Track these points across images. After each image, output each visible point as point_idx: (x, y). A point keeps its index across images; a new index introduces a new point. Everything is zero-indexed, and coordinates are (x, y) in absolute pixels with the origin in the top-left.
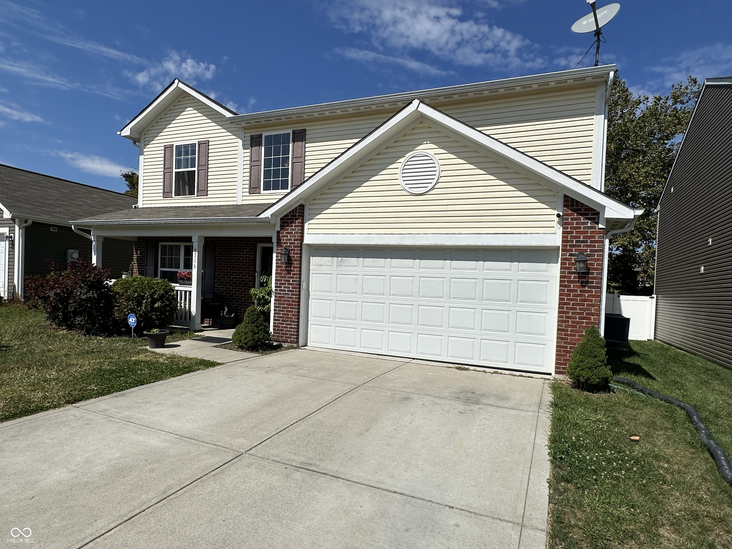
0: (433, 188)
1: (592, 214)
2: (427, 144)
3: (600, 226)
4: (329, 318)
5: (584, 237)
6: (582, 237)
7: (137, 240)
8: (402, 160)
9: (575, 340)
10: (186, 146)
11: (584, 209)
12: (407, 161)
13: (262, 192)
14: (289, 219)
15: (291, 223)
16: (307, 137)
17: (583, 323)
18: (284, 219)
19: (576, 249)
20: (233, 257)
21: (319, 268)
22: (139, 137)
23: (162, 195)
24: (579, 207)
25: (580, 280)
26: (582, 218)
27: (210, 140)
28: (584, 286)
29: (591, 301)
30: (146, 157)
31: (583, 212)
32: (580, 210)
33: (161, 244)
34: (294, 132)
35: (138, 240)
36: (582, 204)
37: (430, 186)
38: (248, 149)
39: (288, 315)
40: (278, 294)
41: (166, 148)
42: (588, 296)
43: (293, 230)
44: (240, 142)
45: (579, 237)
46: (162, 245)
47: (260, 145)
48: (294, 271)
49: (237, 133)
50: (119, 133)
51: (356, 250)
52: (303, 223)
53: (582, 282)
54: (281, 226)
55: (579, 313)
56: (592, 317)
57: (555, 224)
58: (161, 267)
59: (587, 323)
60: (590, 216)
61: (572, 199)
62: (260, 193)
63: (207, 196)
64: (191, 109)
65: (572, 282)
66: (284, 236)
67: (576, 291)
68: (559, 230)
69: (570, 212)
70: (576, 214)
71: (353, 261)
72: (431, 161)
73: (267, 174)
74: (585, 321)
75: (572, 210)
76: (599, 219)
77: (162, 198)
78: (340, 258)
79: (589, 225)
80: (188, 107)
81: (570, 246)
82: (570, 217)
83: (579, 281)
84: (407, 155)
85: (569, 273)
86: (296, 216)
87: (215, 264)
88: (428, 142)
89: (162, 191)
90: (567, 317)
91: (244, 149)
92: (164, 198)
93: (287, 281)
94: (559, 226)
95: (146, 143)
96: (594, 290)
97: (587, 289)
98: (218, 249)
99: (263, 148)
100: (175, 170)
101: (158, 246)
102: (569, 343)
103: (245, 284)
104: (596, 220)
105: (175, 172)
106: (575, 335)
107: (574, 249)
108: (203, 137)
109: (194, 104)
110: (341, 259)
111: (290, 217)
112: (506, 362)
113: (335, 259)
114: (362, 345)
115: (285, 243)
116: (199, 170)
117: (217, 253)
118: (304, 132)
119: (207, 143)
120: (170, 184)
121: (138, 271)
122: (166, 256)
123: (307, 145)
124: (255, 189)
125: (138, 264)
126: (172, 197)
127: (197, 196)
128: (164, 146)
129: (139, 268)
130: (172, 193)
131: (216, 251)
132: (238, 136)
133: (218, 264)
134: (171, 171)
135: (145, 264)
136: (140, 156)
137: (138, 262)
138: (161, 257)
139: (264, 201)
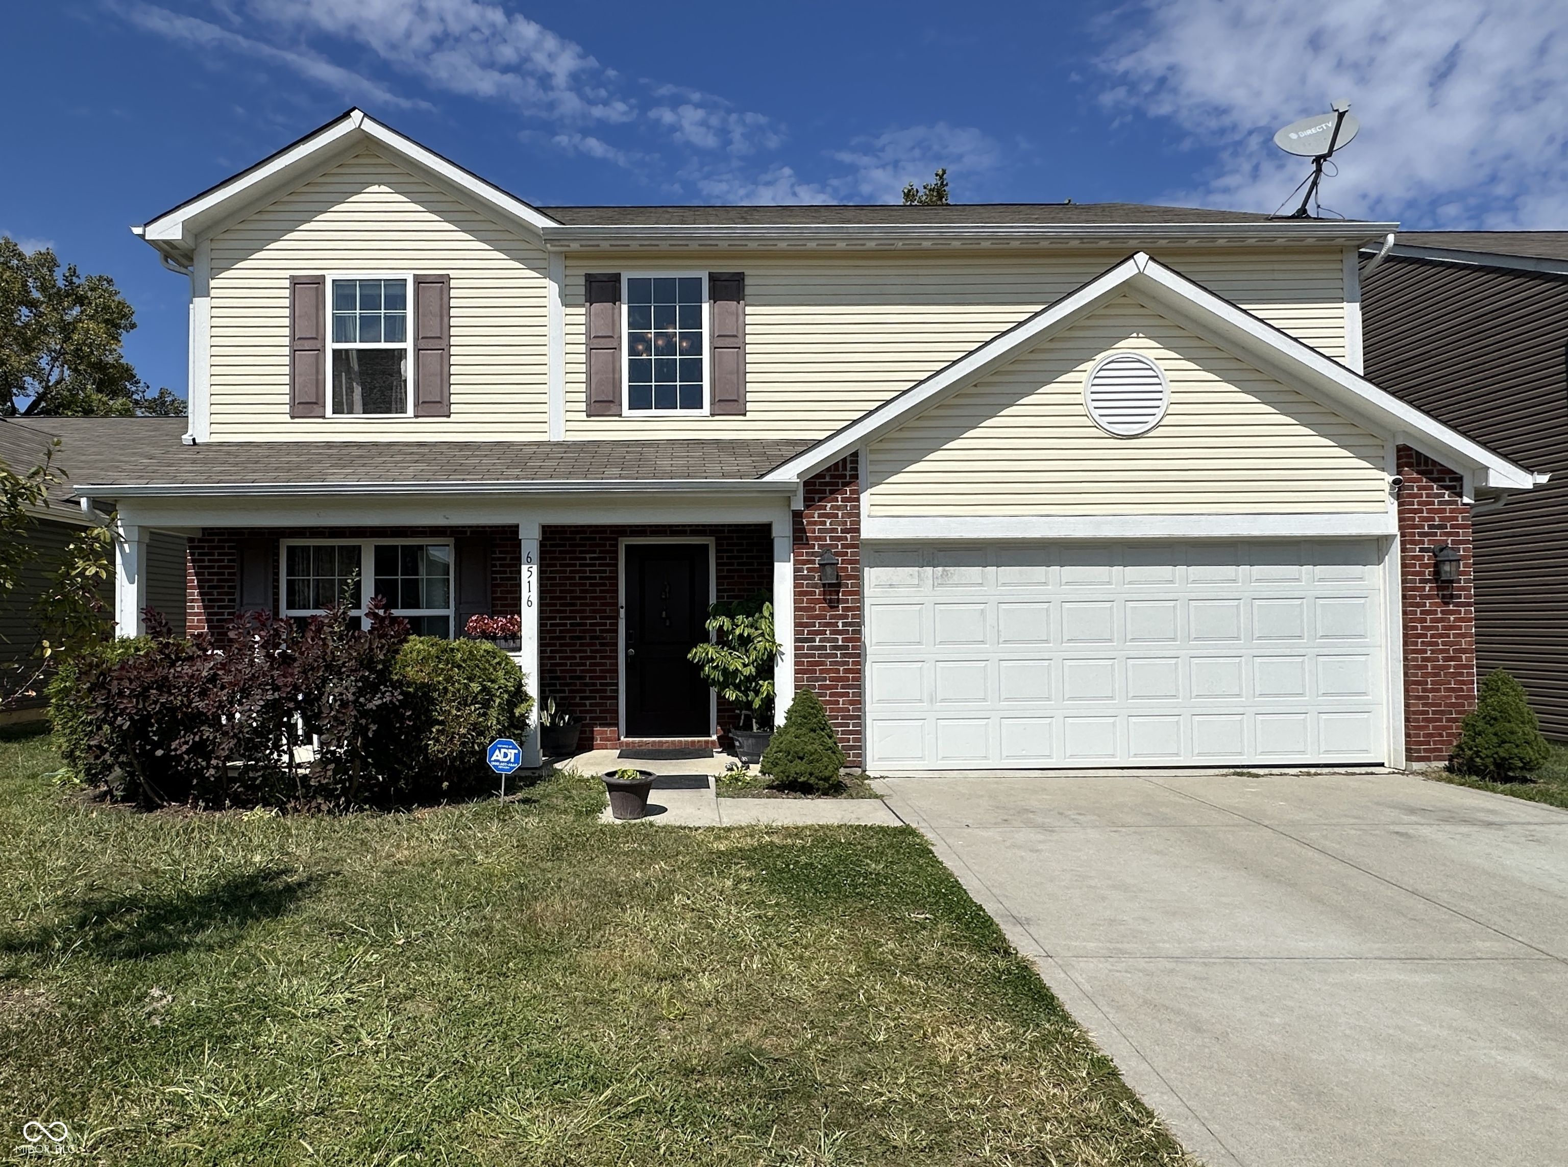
0: (1157, 426)
1: (1451, 480)
2: (1138, 337)
3: (1466, 500)
4: (921, 701)
5: (1441, 519)
6: (1437, 519)
7: (200, 535)
8: (1088, 366)
9: (1441, 698)
10: (371, 286)
11: (1438, 471)
12: (1101, 370)
13: (626, 411)
14: (827, 484)
15: (832, 492)
16: (748, 291)
17: (1449, 667)
18: (814, 484)
19: (1429, 540)
21: (889, 592)
22: (194, 247)
23: (287, 408)
24: (1430, 467)
25: (1440, 593)
26: (1435, 486)
27: (452, 273)
28: (1447, 604)
29: (1460, 628)
30: (216, 302)
31: (1435, 475)
32: (1431, 472)
33: (285, 544)
34: (713, 278)
35: (204, 534)
36: (1434, 463)
37: (1153, 421)
38: (583, 306)
39: (837, 702)
40: (806, 656)
41: (295, 282)
42: (1454, 622)
43: (838, 508)
44: (553, 288)
45: (1433, 519)
46: (289, 548)
47: (615, 298)
48: (847, 601)
49: (543, 264)
50: (138, 231)
51: (979, 549)
52: (857, 492)
53: (1444, 596)
54: (806, 499)
55: (1442, 651)
56: (1464, 656)
57: (1385, 496)
58: (288, 608)
59: (1455, 667)
60: (1448, 483)
61: (1417, 452)
62: (620, 416)
63: (449, 416)
64: (384, 188)
65: (1428, 597)
66: (815, 523)
67: (1435, 612)
68: (1393, 507)
69: (1415, 475)
70: (1424, 480)
71: (974, 572)
72: (1150, 373)
73: (638, 370)
74: (1452, 663)
75: (1418, 473)
76: (1461, 487)
77: (287, 418)
78: (940, 569)
79: (1447, 498)
80: (375, 184)
81: (1420, 534)
82: (1415, 485)
83: (1438, 595)
84: (1099, 357)
85: (1421, 581)
86: (844, 476)
87: (493, 592)
88: (1141, 335)
89: (287, 399)
90: (1424, 659)
91: (567, 306)
92: (292, 417)
93: (828, 625)
94: (1392, 500)
95: (216, 264)
96: (1463, 609)
97: (1451, 607)
98: (500, 553)
99: (625, 308)
100: (330, 346)
101: (278, 548)
102: (1433, 705)
103: (592, 638)
104: (1458, 490)
105: (334, 351)
106: (1439, 690)
107: (1426, 539)
108: (432, 267)
109: (394, 179)
110: (944, 570)
111: (827, 479)
112: (1303, 752)
113: (929, 570)
114: (1004, 754)
115: (817, 539)
116: (417, 350)
117: (498, 563)
118: (739, 278)
119: (443, 282)
120: (317, 380)
121: (208, 621)
122: (309, 575)
123: (749, 310)
124: (604, 404)
125: (206, 603)
126: (324, 417)
127: (416, 416)
128: (292, 278)
129: (209, 614)
130: (324, 407)
131: (494, 559)
132: (546, 273)
133: (501, 592)
134: (319, 346)
135: (233, 600)
136: (196, 300)
137: (206, 597)
138: (288, 580)
139: (636, 436)
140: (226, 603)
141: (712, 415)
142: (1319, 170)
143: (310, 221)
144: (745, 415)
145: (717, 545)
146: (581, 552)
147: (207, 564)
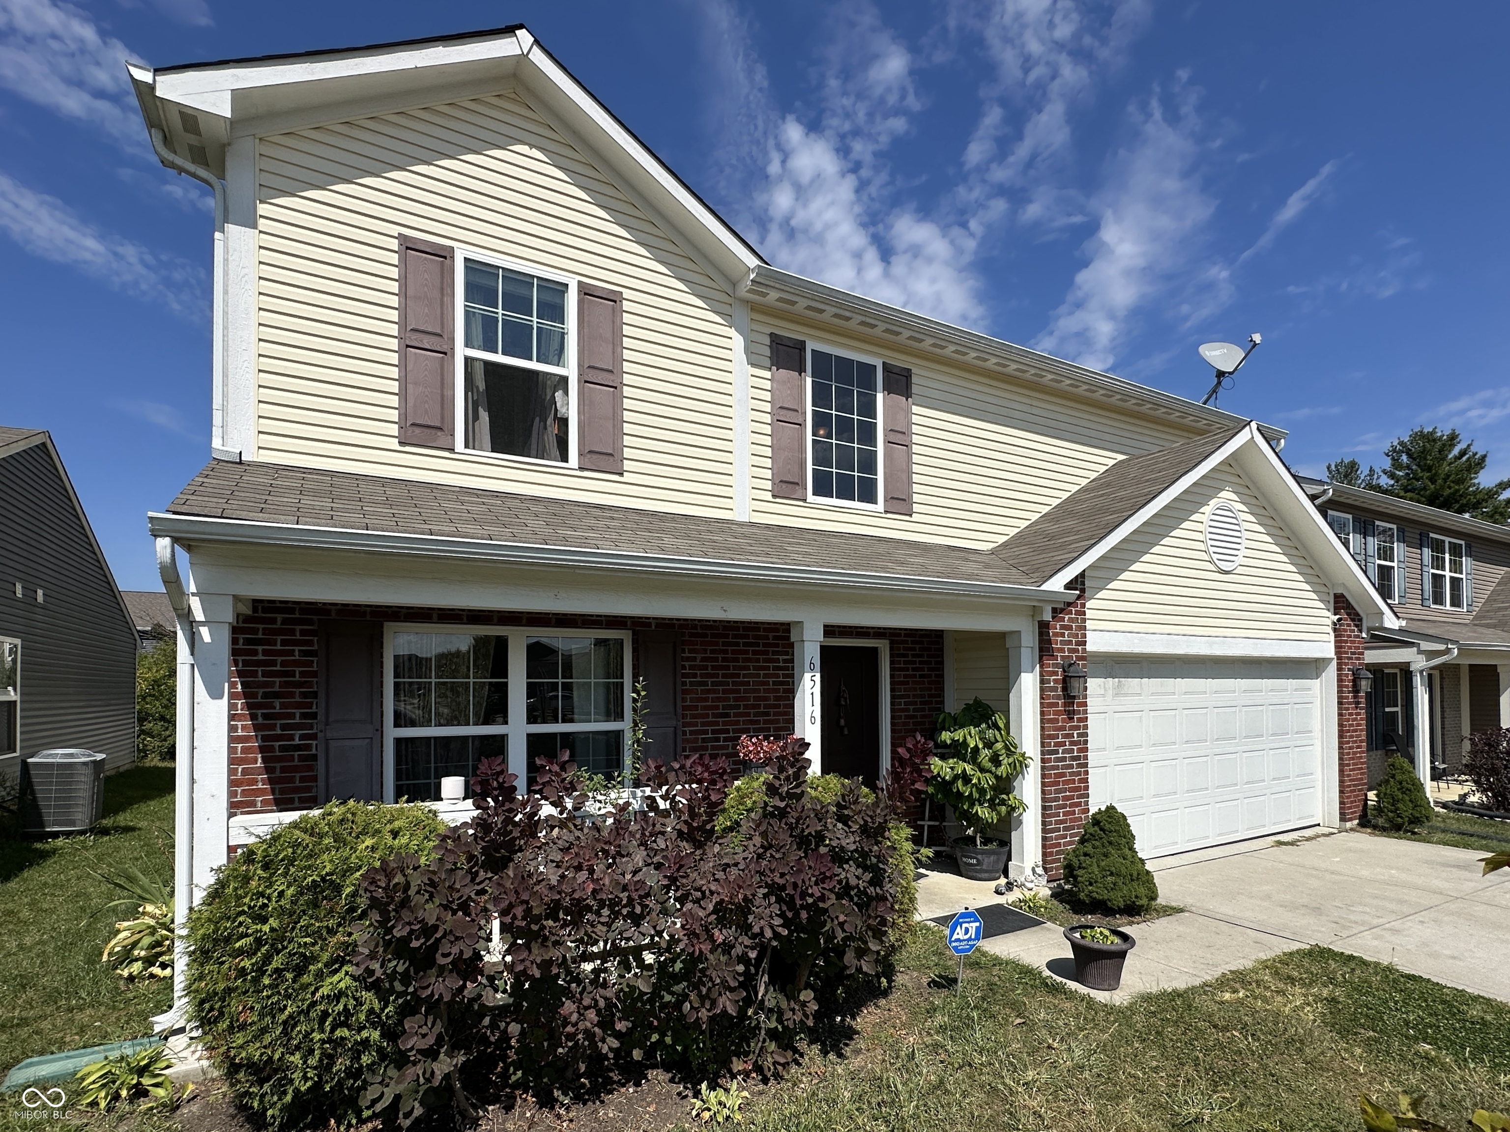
0: (1240, 565)
2: (1229, 491)
8: (1206, 510)
9: (1355, 775)
10: (517, 281)
12: (1212, 514)
13: (810, 497)
16: (914, 389)
20: (745, 676)
22: (227, 141)
23: (394, 429)
27: (627, 294)
29: (1361, 725)
30: (268, 241)
33: (391, 629)
34: (886, 368)
35: (255, 609)
37: (1237, 560)
38: (769, 369)
41: (407, 246)
44: (738, 342)
47: (799, 368)
49: (726, 309)
50: (143, 76)
51: (1138, 663)
53: (1356, 703)
57: (1329, 630)
58: (396, 726)
62: (805, 500)
63: (621, 475)
68: (1333, 639)
69: (1342, 616)
72: (1234, 521)
73: (822, 454)
77: (394, 444)
78: (1116, 680)
80: (524, 143)
83: (1354, 701)
84: (1211, 504)
87: (684, 700)
88: (1230, 489)
89: (393, 415)
91: (752, 365)
92: (405, 444)
94: (1332, 633)
95: (267, 180)
98: (690, 651)
99: (809, 381)
100: (462, 351)
101: (382, 637)
105: (467, 359)
108: (601, 278)
109: (551, 146)
110: (1119, 682)
113: (1111, 681)
115: (1059, 650)
116: (583, 381)
117: (687, 664)
118: (907, 375)
119: (614, 299)
120: (442, 396)
121: (262, 749)
122: (431, 678)
123: (915, 409)
124: (790, 486)
125: (260, 720)
126: (452, 450)
127: (581, 469)
128: (401, 237)
129: (265, 738)
130: (453, 435)
131: (683, 659)
132: (730, 319)
133: (692, 700)
134: (445, 348)
135: (314, 716)
136: (230, 228)
137: (259, 712)
138: (395, 683)
139: (823, 525)
140: (297, 720)
141: (886, 512)
142: (1219, 383)
143: (430, 164)
144: (911, 515)
145: (891, 649)
146: (774, 653)
147: (261, 657)
